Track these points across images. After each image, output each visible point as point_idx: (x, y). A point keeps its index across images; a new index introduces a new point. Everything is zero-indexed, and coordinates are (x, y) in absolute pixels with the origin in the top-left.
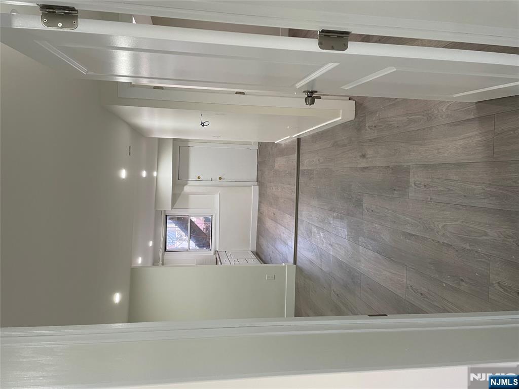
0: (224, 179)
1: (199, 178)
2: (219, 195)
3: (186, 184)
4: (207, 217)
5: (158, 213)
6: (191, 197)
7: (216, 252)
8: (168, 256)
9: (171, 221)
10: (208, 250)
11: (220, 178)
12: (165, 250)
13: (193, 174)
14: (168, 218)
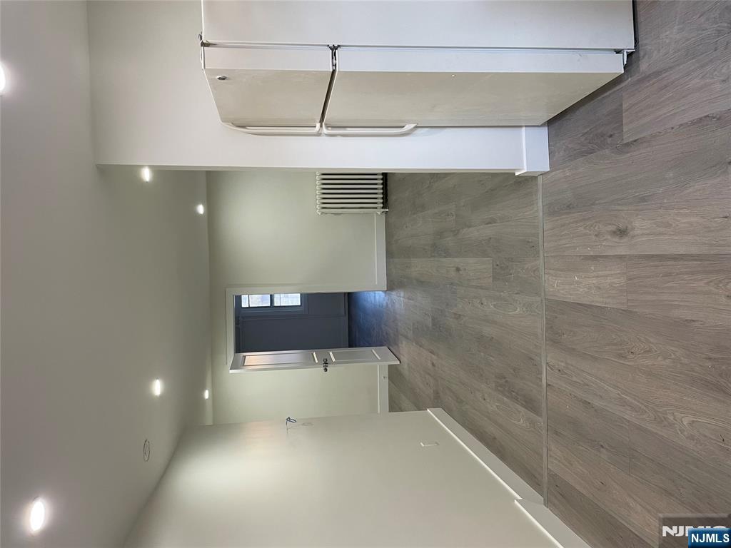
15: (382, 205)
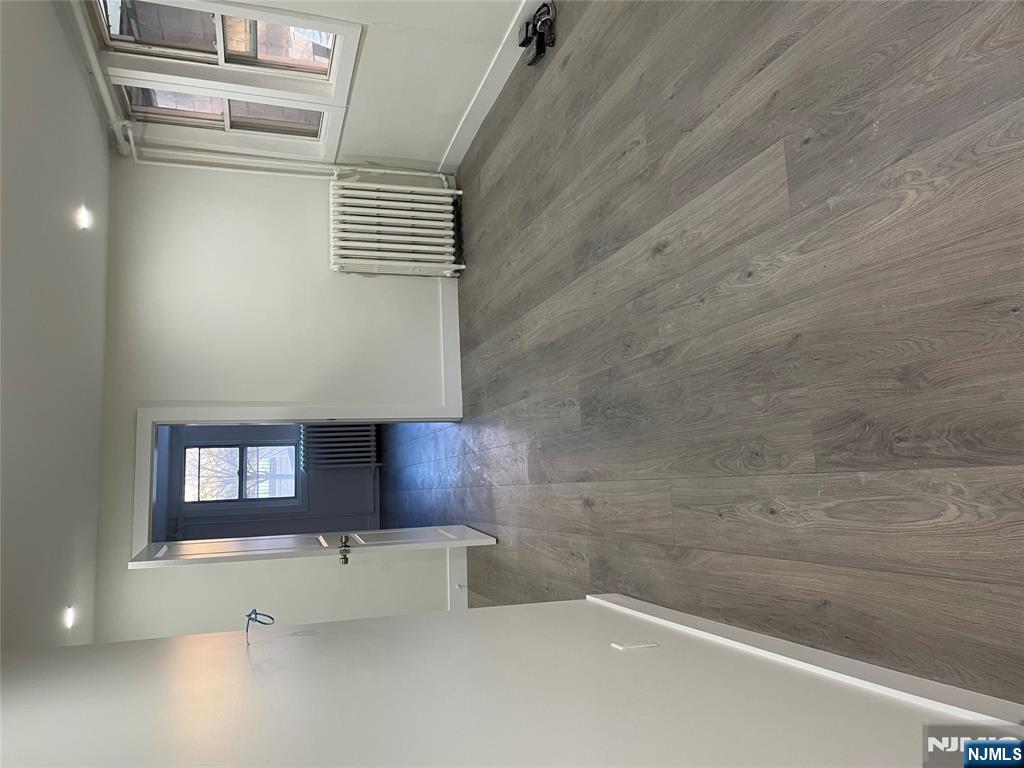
15: (453, 258)
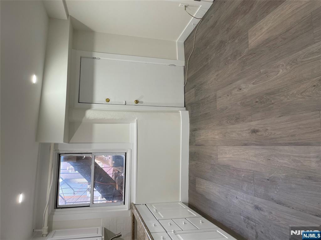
0: (142, 102)
1: (108, 100)
2: (135, 124)
3: (90, 108)
4: (118, 155)
5: (45, 147)
6: (97, 127)
7: (132, 206)
8: (59, 215)
9: (66, 163)
10: (119, 203)
11: (137, 102)
12: (56, 206)
13: (100, 94)
14: (62, 157)
